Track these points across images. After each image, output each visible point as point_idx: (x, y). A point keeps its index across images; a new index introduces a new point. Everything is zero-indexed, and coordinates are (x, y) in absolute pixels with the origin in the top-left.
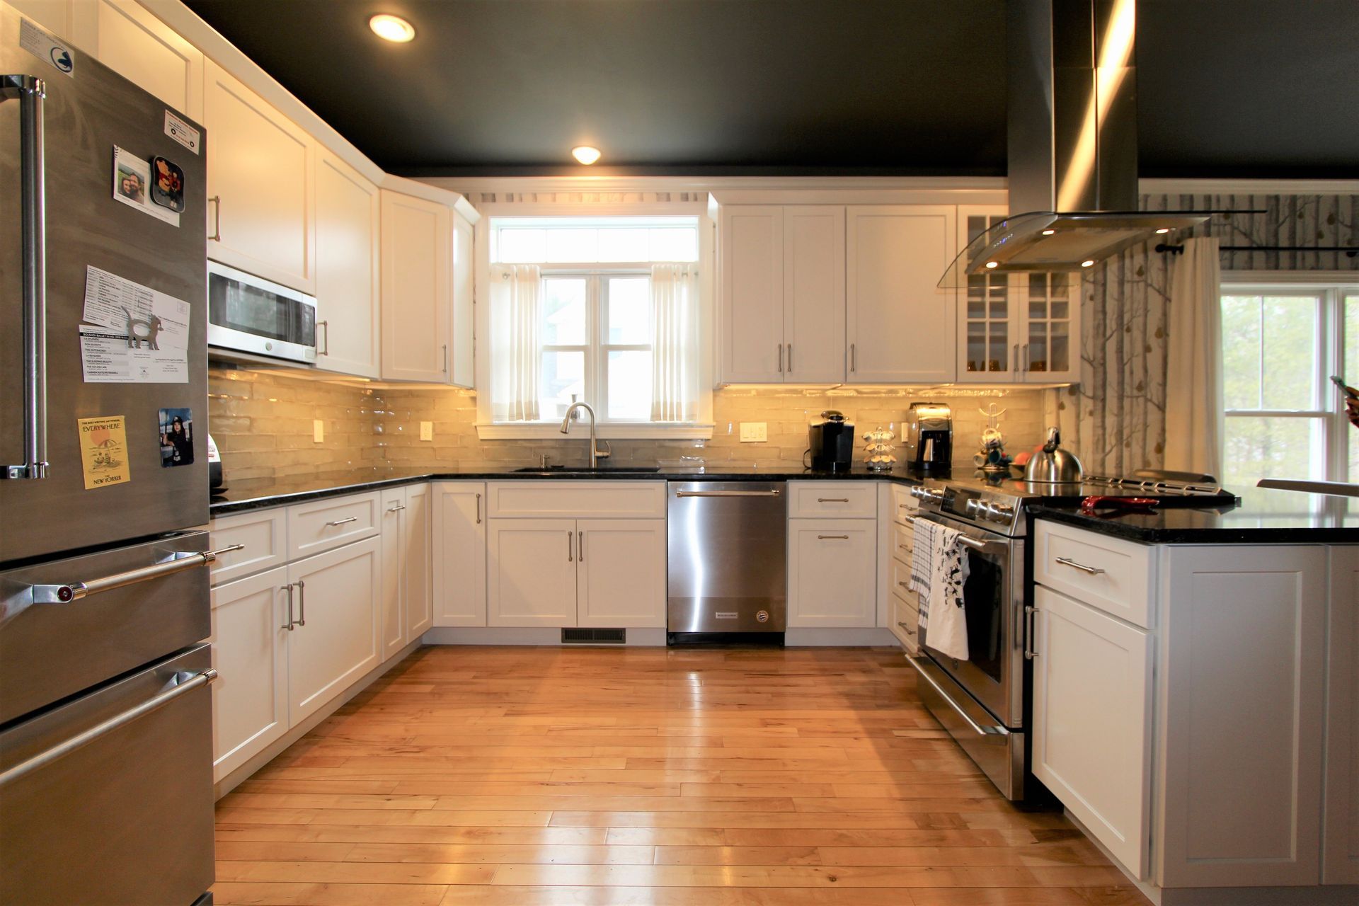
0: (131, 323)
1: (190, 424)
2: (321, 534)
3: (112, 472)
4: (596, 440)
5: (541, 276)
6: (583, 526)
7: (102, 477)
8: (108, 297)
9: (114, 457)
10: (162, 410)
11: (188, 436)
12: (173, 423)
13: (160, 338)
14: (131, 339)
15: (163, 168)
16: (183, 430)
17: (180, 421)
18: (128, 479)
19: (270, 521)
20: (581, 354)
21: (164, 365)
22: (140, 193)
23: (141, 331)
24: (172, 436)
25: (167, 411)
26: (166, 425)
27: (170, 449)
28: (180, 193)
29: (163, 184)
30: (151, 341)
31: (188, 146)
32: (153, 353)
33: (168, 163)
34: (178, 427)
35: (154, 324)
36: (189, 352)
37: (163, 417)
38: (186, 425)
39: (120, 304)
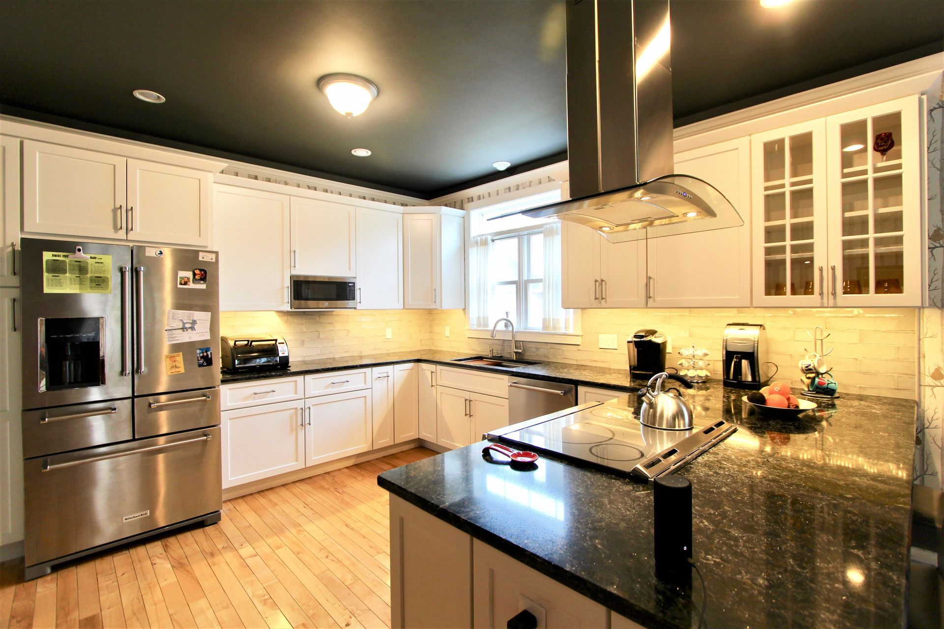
0: (184, 324)
1: (211, 353)
2: (327, 387)
3: (177, 370)
4: (515, 341)
5: (493, 241)
6: (473, 396)
7: (174, 371)
8: (175, 317)
9: (178, 365)
10: (198, 349)
11: (210, 356)
12: (203, 353)
13: (196, 327)
14: (184, 329)
15: (197, 272)
16: (207, 355)
17: (206, 352)
18: (184, 371)
19: (296, 381)
20: (514, 286)
21: (199, 334)
22: (188, 283)
23: (188, 326)
24: (202, 357)
25: (200, 349)
26: (200, 354)
27: (202, 361)
28: (205, 277)
29: (197, 277)
30: (192, 328)
31: (210, 260)
32: (194, 332)
33: (199, 269)
34: (205, 354)
35: (194, 322)
36: (210, 329)
37: (198, 351)
38: (209, 353)
39: (180, 319)
